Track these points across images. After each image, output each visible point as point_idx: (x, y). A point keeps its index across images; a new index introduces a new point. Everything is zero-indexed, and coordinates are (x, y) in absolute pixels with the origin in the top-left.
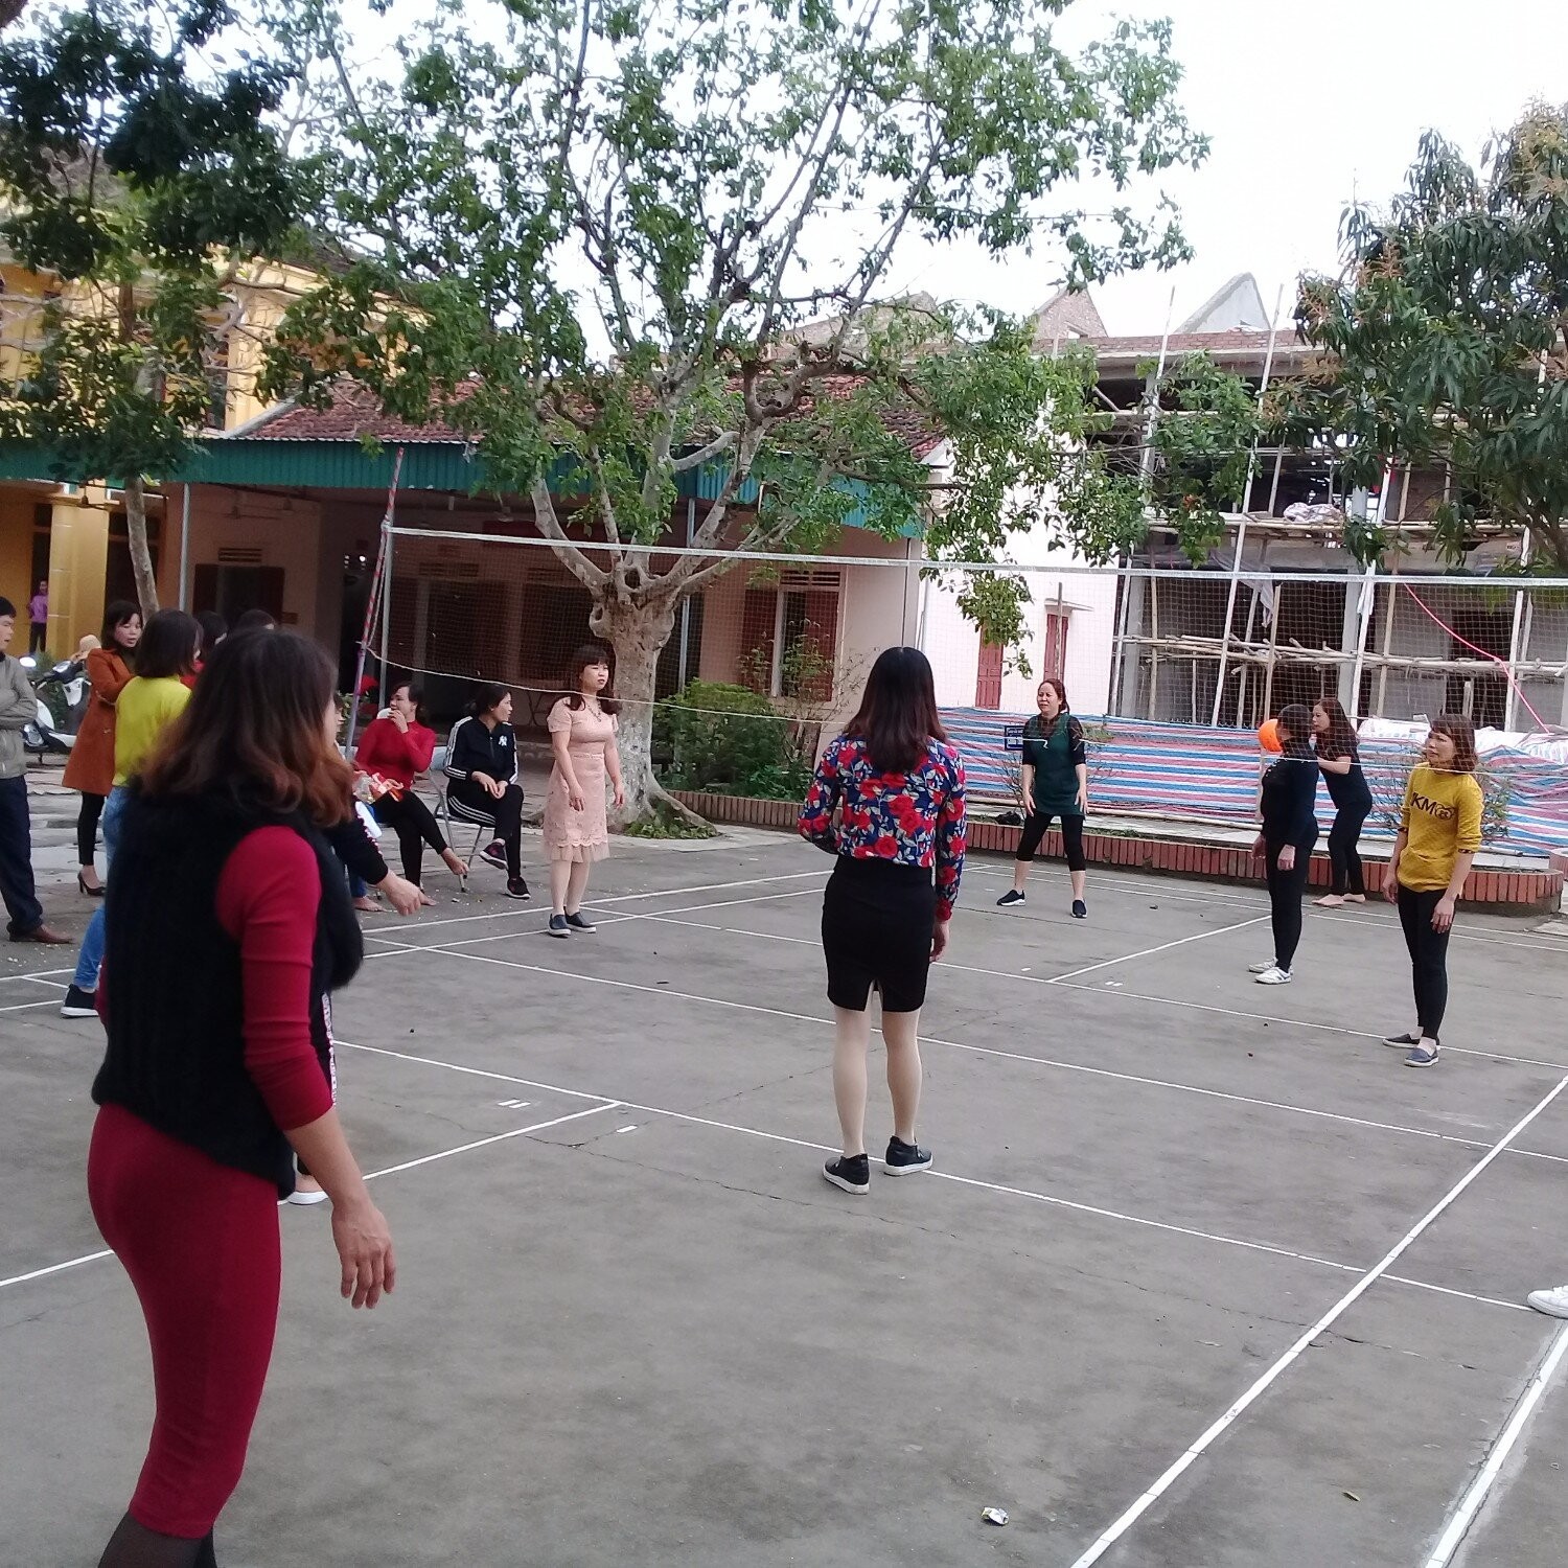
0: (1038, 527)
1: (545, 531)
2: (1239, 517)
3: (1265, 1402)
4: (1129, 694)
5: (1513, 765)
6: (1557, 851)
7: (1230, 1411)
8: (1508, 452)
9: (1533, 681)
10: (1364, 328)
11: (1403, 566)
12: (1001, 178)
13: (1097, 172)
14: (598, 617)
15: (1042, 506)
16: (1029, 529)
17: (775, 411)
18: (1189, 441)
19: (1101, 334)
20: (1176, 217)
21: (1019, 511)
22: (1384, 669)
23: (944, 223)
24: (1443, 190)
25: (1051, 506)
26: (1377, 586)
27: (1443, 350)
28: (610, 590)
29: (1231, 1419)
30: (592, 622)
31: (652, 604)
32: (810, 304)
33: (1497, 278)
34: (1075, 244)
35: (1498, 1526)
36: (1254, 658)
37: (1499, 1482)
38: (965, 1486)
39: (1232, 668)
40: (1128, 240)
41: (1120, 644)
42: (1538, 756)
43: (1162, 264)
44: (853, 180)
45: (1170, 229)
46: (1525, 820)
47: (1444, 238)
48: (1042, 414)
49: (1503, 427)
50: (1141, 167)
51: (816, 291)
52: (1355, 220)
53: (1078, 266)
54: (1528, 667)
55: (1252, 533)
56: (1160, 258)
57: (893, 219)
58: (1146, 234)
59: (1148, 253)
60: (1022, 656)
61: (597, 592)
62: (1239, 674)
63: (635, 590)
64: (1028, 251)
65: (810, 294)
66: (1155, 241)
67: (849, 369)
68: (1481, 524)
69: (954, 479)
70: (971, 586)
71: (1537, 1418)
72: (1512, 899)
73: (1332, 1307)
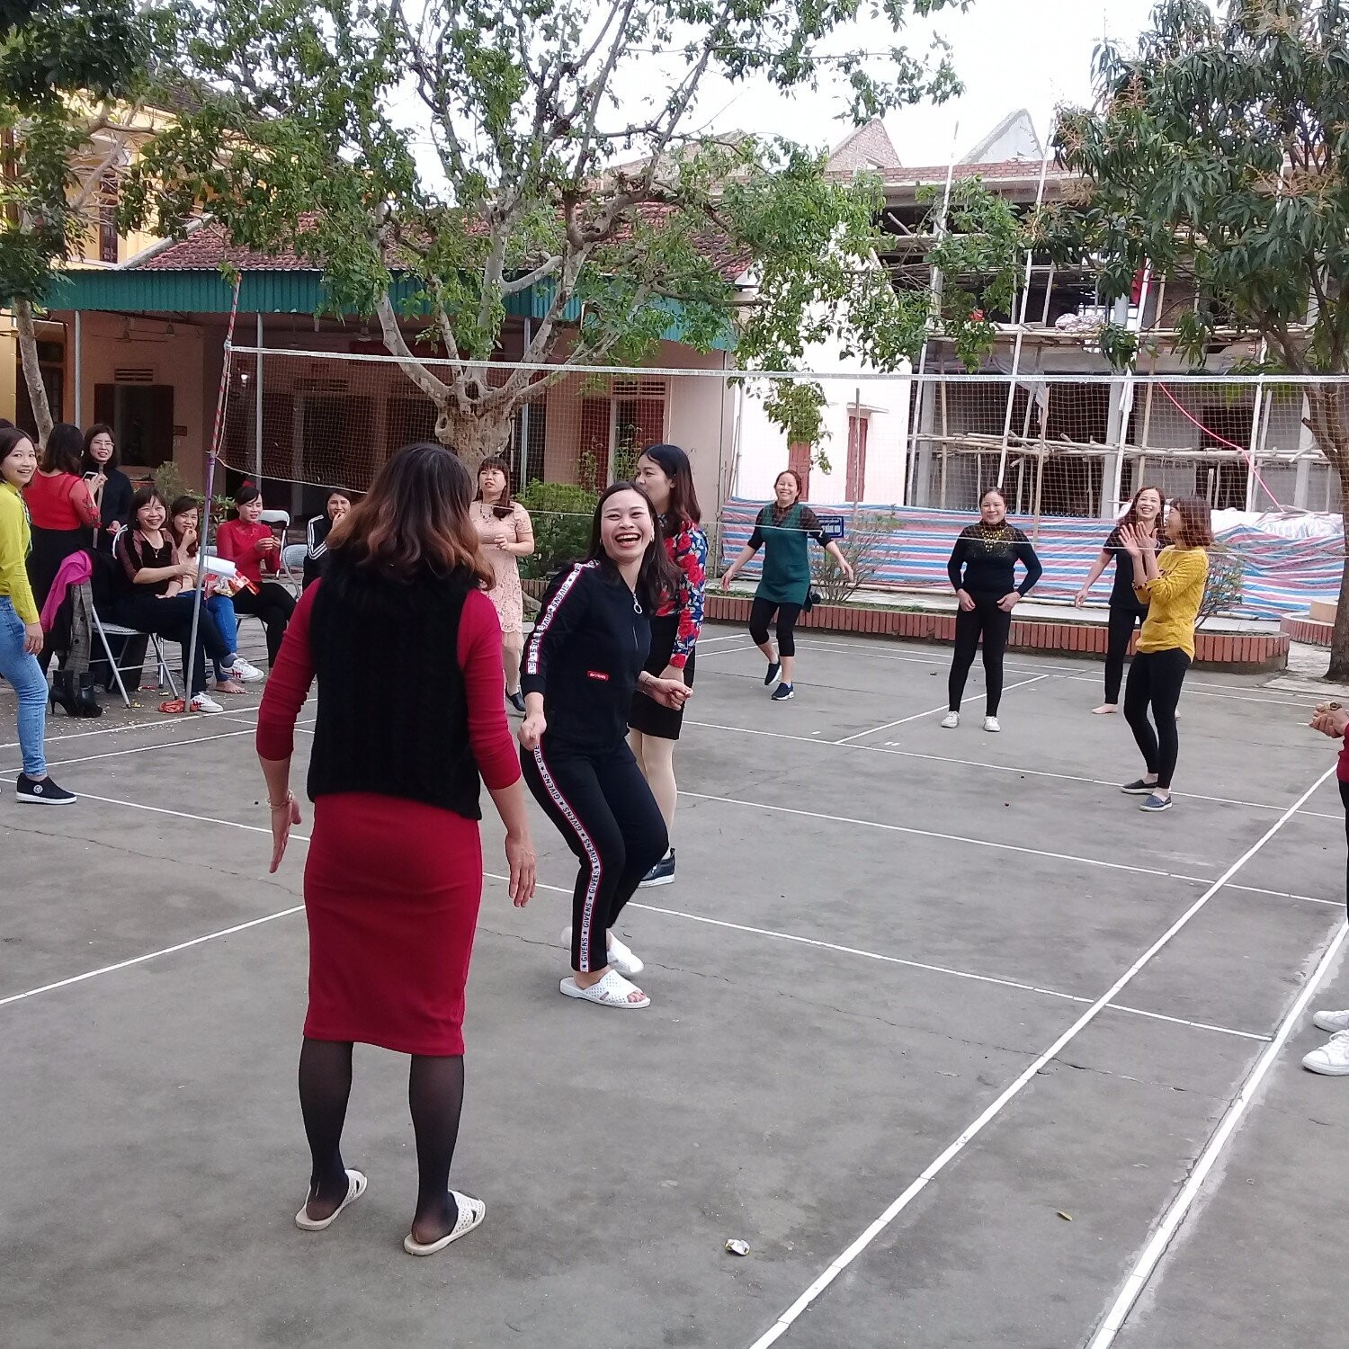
0: (831, 339)
1: (392, 349)
2: (1017, 327)
3: (993, 1128)
4: (923, 486)
5: (1250, 541)
6: (1287, 616)
7: (961, 1138)
8: (1241, 264)
9: (1269, 468)
10: (1113, 154)
11: (1158, 369)
12: (787, 20)
13: (875, 14)
14: (443, 425)
15: (835, 320)
16: (824, 340)
17: (594, 237)
18: (963, 259)
19: (896, 165)
20: (948, 56)
21: (816, 325)
22: (1143, 459)
23: (737, 62)
24: (1183, 27)
25: (843, 319)
26: (1136, 386)
27: (1183, 172)
28: (453, 401)
29: (961, 1145)
30: (438, 430)
31: (489, 414)
32: (624, 139)
33: (1231, 106)
34: (858, 81)
35: (1195, 1242)
36: (1032, 452)
37: (1200, 1199)
38: (713, 1219)
39: (1011, 462)
40: (904, 77)
41: (914, 442)
42: (1273, 533)
43: (936, 97)
44: (661, 24)
45: (943, 67)
46: (1259, 589)
47: (1184, 70)
48: (834, 236)
49: (1236, 242)
50: (916, 11)
51: (630, 127)
52: (1104, 57)
53: (861, 101)
54: (1266, 454)
55: (1028, 342)
56: (934, 93)
57: (696, 61)
58: (921, 71)
59: (923, 88)
60: (823, 454)
61: (440, 403)
62: (1017, 467)
63: (475, 401)
64: (814, 87)
65: (623, 129)
66: (929, 77)
67: (660, 197)
68: (1220, 330)
69: (758, 296)
70: (776, 393)
71: (1237, 1136)
72: (1245, 659)
73: (1060, 1036)
